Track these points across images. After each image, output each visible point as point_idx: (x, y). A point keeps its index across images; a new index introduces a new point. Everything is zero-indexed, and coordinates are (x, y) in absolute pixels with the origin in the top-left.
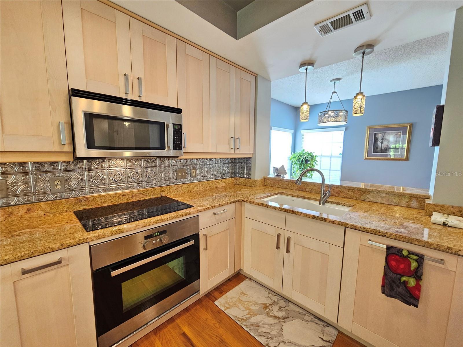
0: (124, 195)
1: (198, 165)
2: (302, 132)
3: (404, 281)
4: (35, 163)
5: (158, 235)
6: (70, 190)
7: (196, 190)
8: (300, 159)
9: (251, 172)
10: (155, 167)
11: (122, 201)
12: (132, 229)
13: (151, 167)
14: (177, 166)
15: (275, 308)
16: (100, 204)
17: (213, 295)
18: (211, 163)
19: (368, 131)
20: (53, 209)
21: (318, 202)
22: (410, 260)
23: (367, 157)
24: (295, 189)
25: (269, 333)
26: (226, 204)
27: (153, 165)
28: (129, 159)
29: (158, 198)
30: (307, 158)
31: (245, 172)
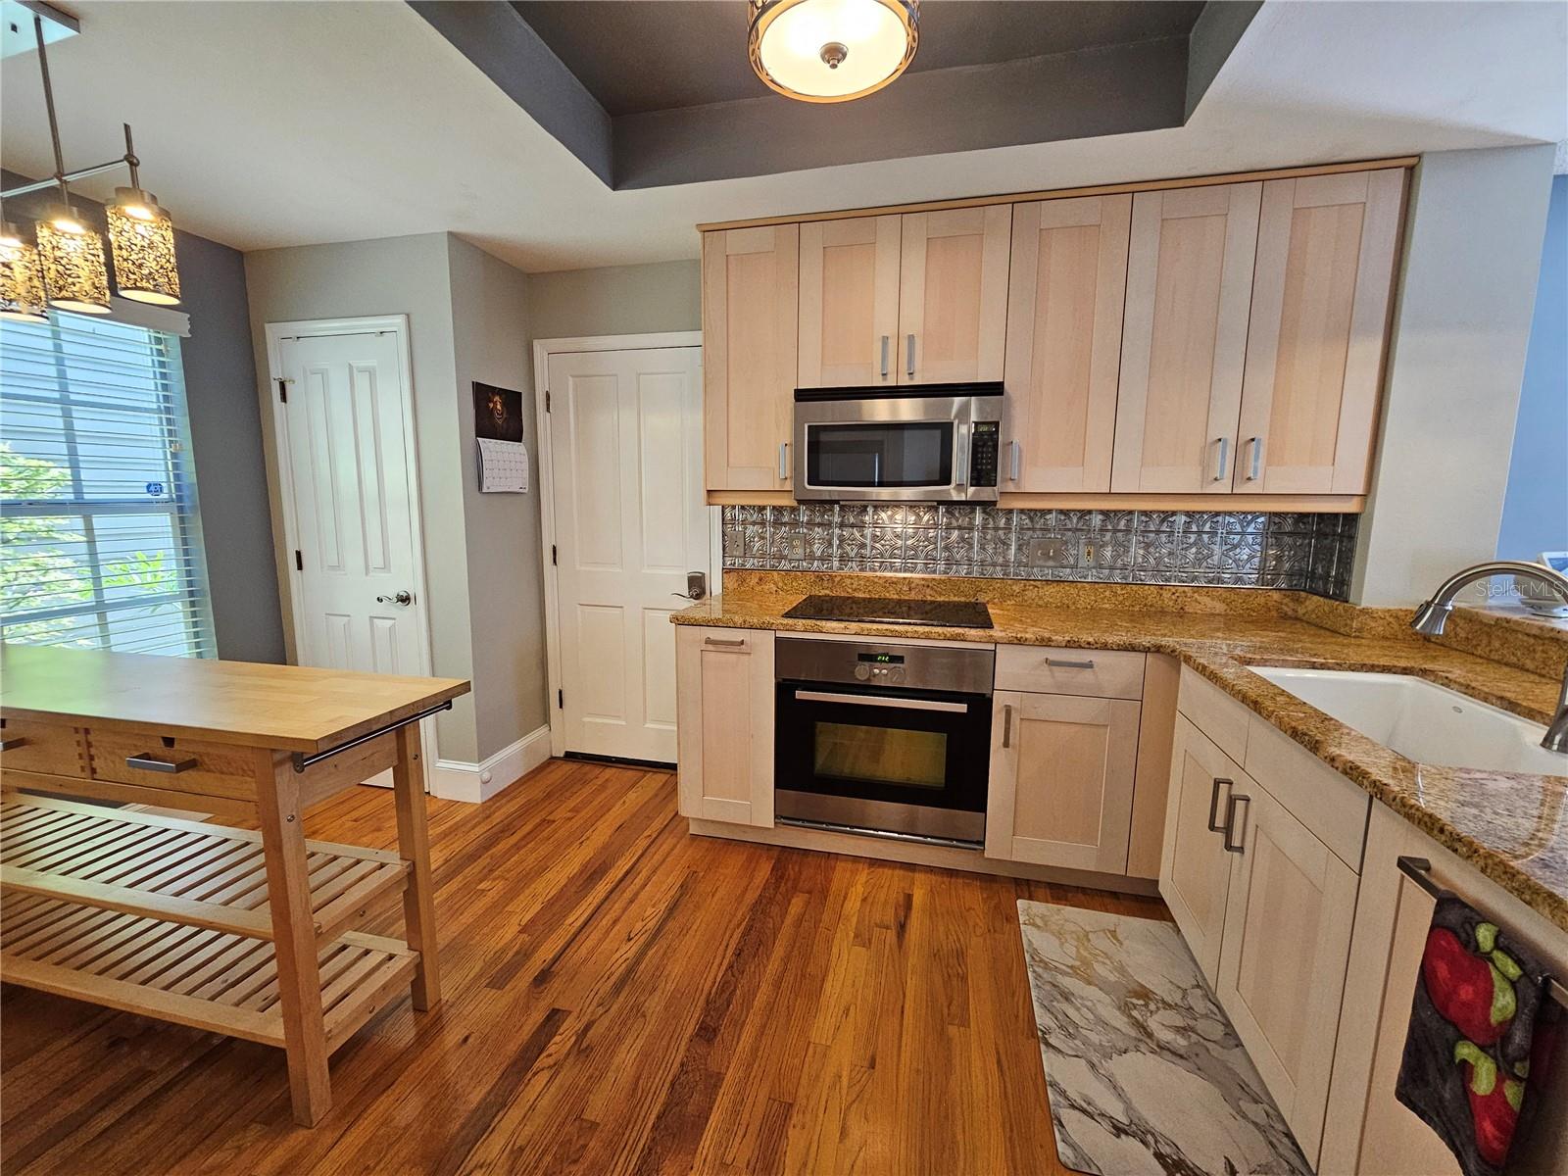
0: (893, 582)
1: (1108, 530)
3: (1464, 1062)
4: (774, 507)
5: (884, 661)
6: (811, 557)
7: (1089, 607)
9: (1351, 576)
10: (971, 529)
11: (887, 595)
12: (836, 631)
13: (960, 528)
14: (1033, 529)
15: (1169, 1018)
16: (850, 590)
17: (1032, 889)
18: (1164, 528)
20: (786, 584)
22: (1494, 974)
25: (1077, 1027)
26: (1096, 646)
27: (966, 524)
28: (913, 505)
29: (967, 605)
31: (1332, 572)
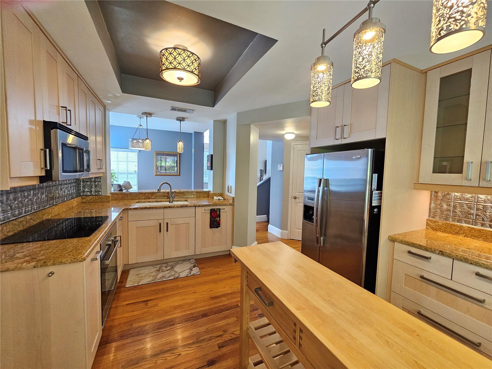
3: (216, 220)
9: (101, 190)
15: (164, 268)
21: (169, 202)
23: (156, 173)
25: (171, 275)
31: (93, 190)
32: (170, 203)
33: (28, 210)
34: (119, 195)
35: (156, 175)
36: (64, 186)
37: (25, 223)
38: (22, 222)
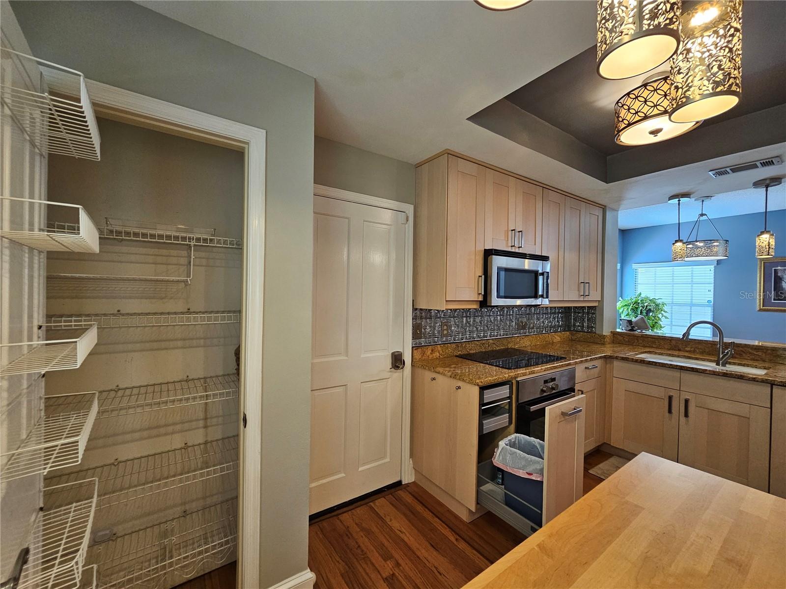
2: (634, 266)
8: (637, 308)
9: (596, 325)
19: (761, 267)
23: (763, 306)
24: (666, 347)
30: (650, 307)
31: (585, 325)
32: (718, 364)
33: (494, 335)
34: (624, 336)
35: (760, 310)
36: (543, 316)
37: (487, 346)
38: (484, 344)
